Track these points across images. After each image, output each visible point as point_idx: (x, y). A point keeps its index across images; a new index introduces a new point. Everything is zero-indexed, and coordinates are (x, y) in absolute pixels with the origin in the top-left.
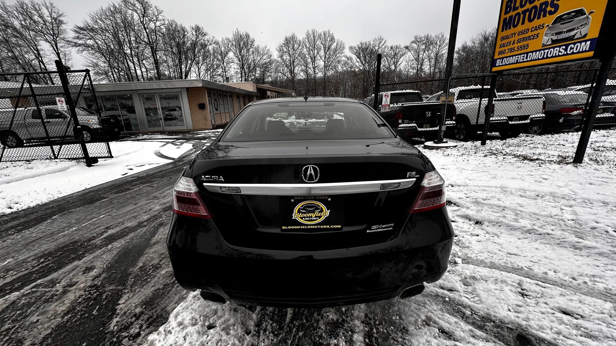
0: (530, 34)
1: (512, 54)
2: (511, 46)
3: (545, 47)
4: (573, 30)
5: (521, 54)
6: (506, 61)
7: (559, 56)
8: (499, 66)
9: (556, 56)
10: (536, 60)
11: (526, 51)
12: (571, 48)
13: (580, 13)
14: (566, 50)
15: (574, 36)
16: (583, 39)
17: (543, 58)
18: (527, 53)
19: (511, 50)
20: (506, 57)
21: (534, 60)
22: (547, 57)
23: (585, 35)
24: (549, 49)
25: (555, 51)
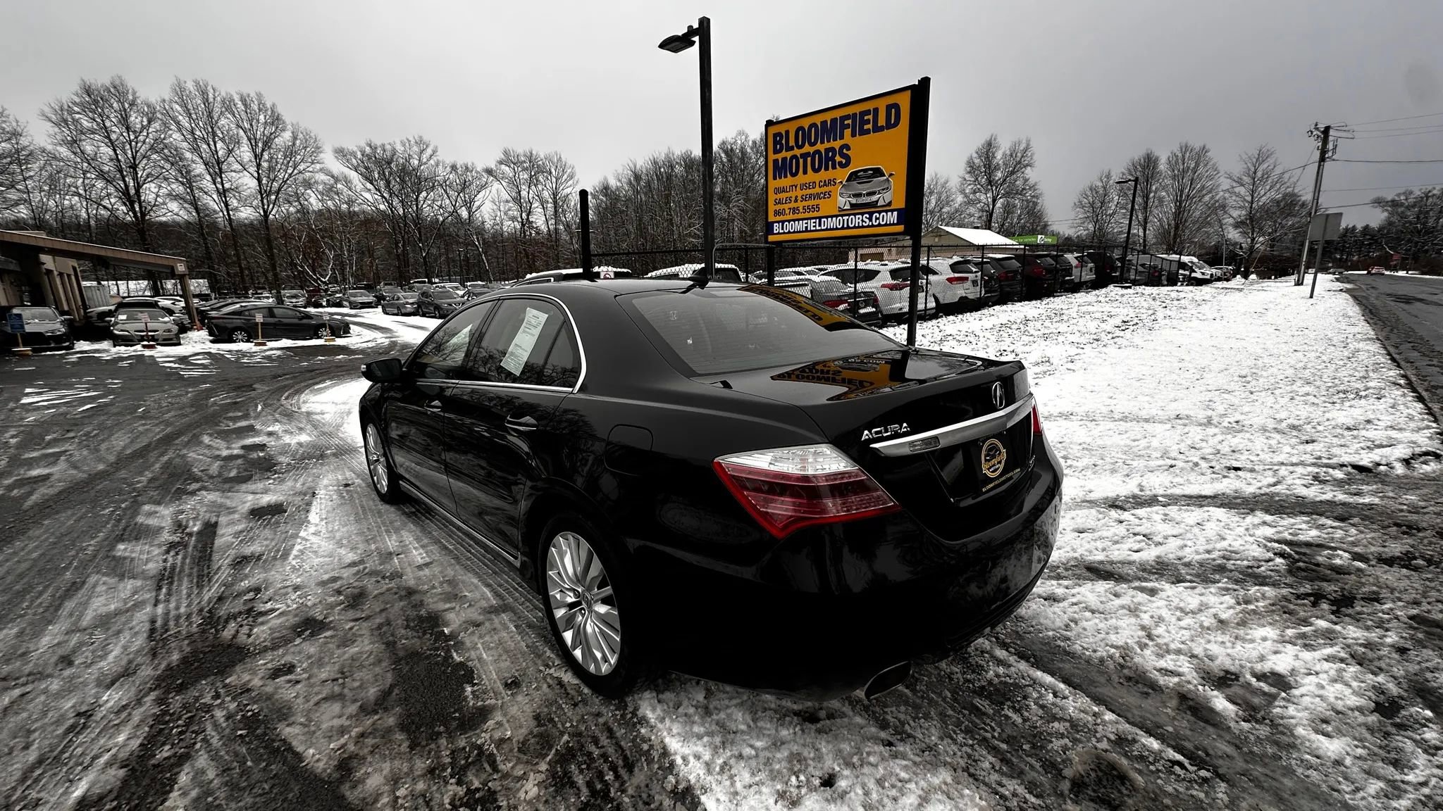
0: (817, 190)
1: (796, 216)
2: (793, 205)
3: (842, 213)
4: (873, 193)
5: (811, 219)
6: (789, 227)
7: (863, 227)
8: (779, 233)
9: (859, 227)
10: (833, 229)
11: (816, 214)
12: (877, 219)
13: (878, 172)
14: (870, 219)
15: (877, 201)
16: (888, 208)
17: (843, 228)
18: (820, 218)
19: (795, 210)
20: (789, 221)
21: (831, 229)
22: (848, 227)
23: (890, 204)
24: (849, 215)
25: (857, 220)
